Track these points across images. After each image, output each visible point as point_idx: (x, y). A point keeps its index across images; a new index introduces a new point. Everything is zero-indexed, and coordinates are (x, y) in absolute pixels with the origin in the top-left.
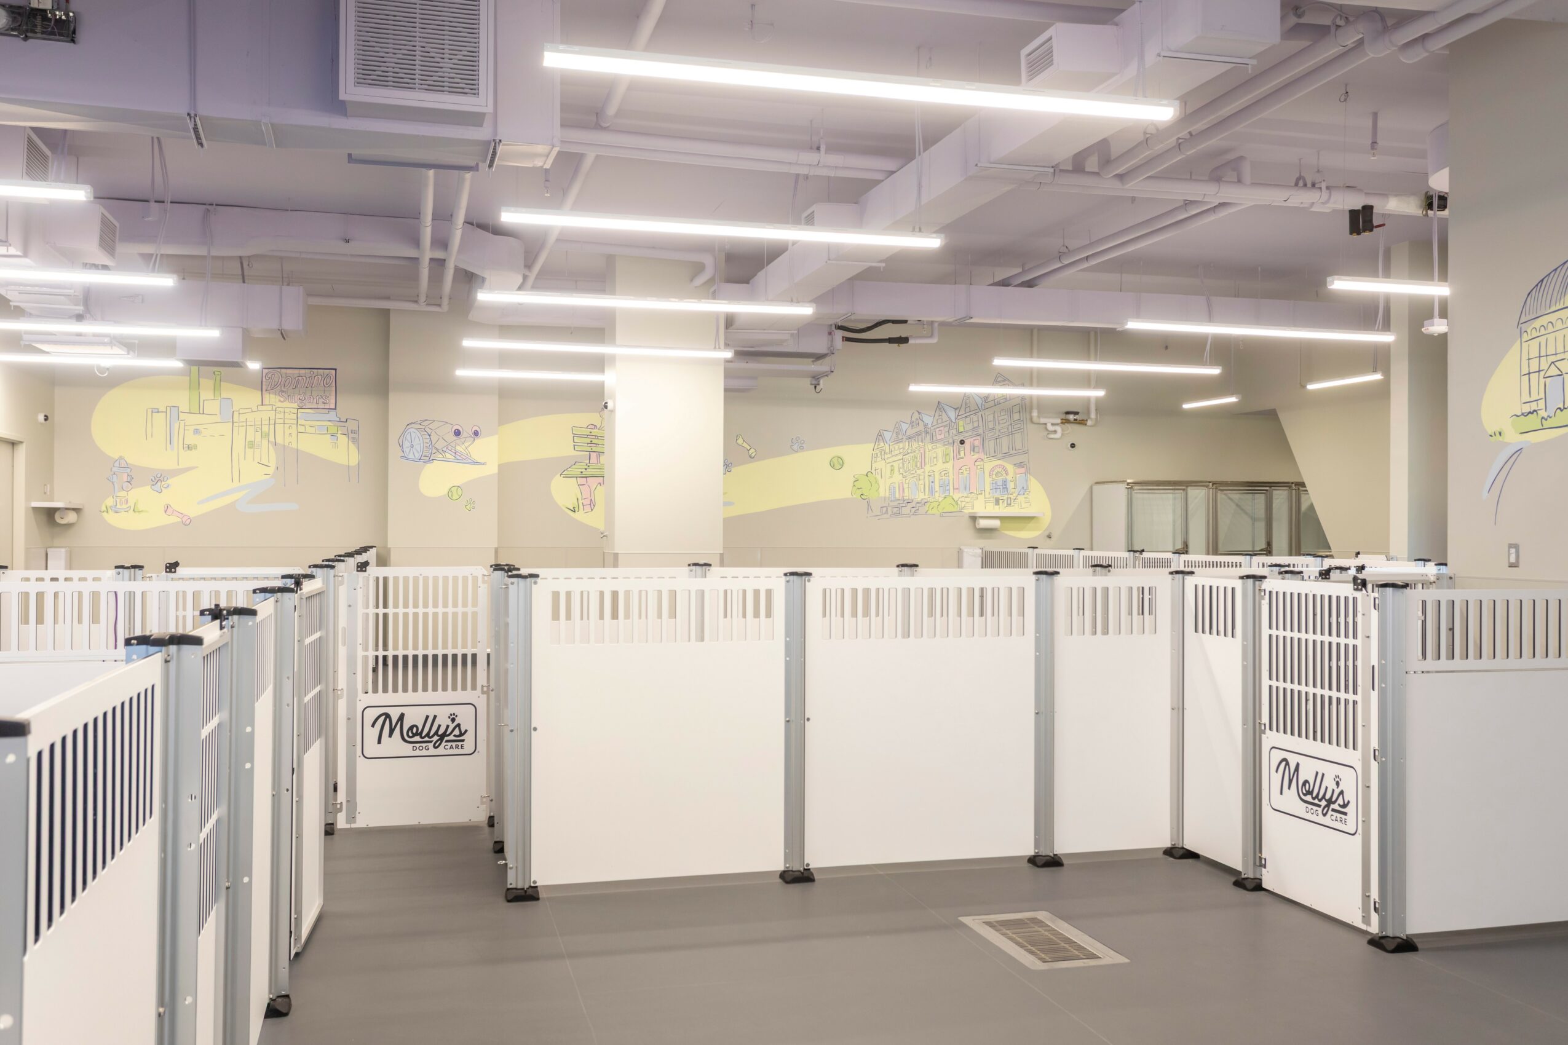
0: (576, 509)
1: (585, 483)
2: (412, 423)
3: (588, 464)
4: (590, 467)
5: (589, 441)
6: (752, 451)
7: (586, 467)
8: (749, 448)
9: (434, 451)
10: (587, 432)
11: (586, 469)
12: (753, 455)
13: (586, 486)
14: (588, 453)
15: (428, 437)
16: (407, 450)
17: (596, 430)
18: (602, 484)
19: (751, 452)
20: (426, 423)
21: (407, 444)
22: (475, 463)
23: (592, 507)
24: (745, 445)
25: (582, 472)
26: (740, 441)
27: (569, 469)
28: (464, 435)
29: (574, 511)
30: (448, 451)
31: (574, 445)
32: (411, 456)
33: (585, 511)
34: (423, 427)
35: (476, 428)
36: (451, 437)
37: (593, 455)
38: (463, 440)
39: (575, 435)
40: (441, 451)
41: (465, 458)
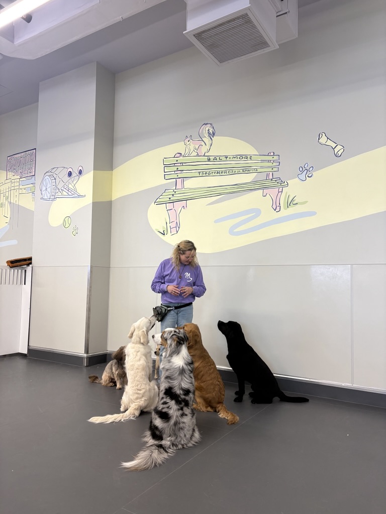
0: (166, 233)
1: (173, 208)
2: (47, 172)
3: (175, 190)
4: (177, 193)
5: (175, 169)
6: (339, 147)
7: (174, 193)
8: (334, 145)
9: (57, 191)
10: (174, 161)
11: (173, 195)
12: (340, 153)
13: (173, 210)
14: (175, 180)
15: (54, 181)
16: (43, 193)
17: (181, 158)
18: (185, 207)
19: (336, 150)
20: (53, 171)
21: (44, 188)
22: (80, 196)
23: (178, 229)
24: (329, 143)
25: (170, 198)
26: (323, 140)
27: (161, 197)
28: (74, 175)
29: (164, 234)
30: (64, 190)
31: (165, 175)
32: (46, 197)
33: (172, 234)
34: (52, 174)
35: (80, 168)
36: (66, 178)
37: (179, 181)
38: (73, 179)
39: (166, 166)
40: (60, 190)
41: (73, 193)
